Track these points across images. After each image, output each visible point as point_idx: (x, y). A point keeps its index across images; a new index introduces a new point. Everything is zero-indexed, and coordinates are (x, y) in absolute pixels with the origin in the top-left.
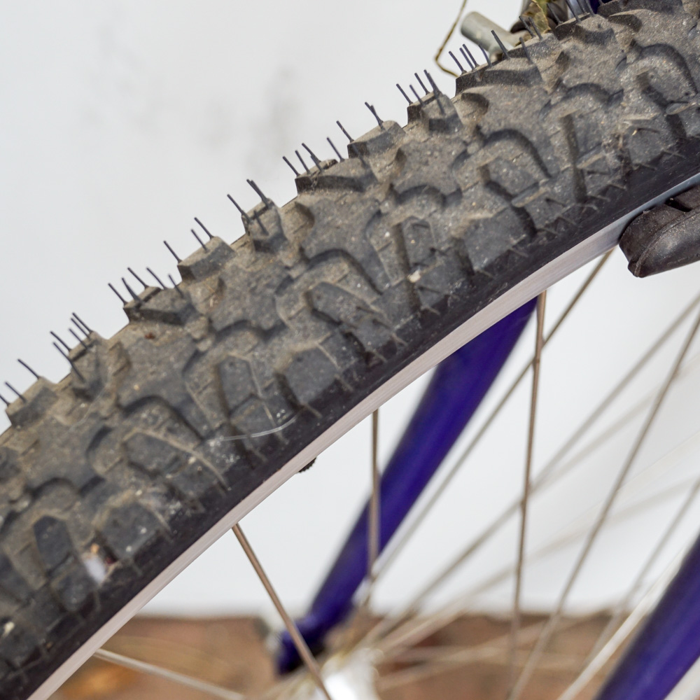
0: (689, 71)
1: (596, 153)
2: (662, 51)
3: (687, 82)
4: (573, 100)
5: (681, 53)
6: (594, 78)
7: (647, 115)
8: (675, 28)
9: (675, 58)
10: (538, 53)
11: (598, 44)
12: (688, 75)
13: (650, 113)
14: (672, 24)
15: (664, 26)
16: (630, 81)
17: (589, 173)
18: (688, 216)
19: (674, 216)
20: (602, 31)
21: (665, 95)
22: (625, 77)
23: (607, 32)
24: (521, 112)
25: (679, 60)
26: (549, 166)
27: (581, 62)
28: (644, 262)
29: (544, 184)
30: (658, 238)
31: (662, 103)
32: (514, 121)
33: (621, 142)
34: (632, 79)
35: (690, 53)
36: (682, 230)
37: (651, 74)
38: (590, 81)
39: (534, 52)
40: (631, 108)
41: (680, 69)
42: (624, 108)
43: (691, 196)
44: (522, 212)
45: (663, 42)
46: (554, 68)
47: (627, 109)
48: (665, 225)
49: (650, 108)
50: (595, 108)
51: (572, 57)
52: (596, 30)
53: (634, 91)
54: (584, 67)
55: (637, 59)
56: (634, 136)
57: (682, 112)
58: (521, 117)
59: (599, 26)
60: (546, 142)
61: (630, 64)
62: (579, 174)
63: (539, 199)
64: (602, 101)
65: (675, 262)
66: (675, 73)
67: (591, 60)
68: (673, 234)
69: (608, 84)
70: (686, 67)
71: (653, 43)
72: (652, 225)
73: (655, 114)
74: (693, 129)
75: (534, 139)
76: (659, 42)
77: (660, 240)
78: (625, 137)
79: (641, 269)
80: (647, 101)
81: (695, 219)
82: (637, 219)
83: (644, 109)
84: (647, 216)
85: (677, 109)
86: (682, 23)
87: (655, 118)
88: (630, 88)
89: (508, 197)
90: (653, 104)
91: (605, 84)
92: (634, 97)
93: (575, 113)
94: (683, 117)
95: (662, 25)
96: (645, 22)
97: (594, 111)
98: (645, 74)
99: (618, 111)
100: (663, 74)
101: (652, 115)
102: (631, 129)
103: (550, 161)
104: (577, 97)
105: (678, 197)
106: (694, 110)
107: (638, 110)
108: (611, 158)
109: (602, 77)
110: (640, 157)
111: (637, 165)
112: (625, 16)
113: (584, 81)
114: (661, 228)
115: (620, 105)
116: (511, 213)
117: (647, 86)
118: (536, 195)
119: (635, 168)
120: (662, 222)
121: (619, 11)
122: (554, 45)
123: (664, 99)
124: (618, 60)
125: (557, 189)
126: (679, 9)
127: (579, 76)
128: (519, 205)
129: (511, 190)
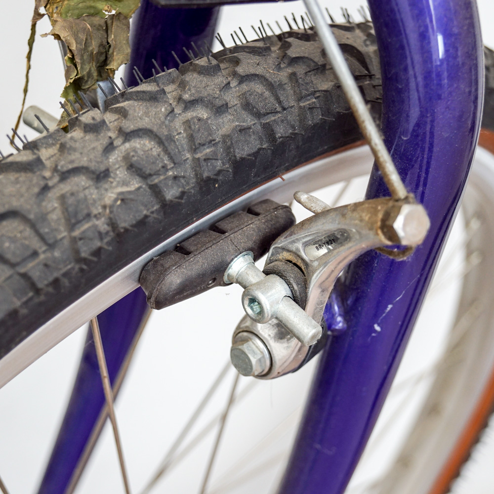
0: (166, 147)
1: (87, 222)
2: (144, 134)
3: (166, 156)
4: (69, 180)
5: (158, 134)
6: (84, 161)
7: (132, 186)
8: (155, 114)
9: (155, 139)
10: (47, 144)
11: (94, 132)
12: (166, 151)
13: (135, 184)
14: (153, 111)
15: (146, 114)
16: (117, 161)
17: (81, 239)
18: (187, 259)
19: (178, 259)
20: (95, 122)
21: (144, 170)
22: (113, 158)
23: (100, 122)
24: (22, 196)
25: (157, 140)
26: (46, 237)
27: (75, 150)
28: (156, 298)
29: (44, 252)
30: (164, 279)
31: (144, 176)
32: (15, 204)
33: (108, 211)
34: (119, 159)
35: (166, 133)
36: (183, 270)
37: (132, 154)
38: (80, 165)
39: (43, 144)
40: (118, 182)
41: (160, 146)
42: (112, 183)
43: (193, 241)
44: (25, 276)
45: (144, 127)
46: (57, 155)
47: (114, 184)
48: (169, 268)
49: (135, 180)
50: (87, 185)
51: (68, 146)
52: (92, 121)
53: (121, 169)
54: (76, 154)
55: (124, 142)
56: (119, 205)
57: (160, 182)
58: (22, 200)
59: (93, 119)
60: (43, 217)
61: (117, 147)
62: (74, 240)
63: (38, 264)
64: (92, 179)
65: (182, 296)
66: (156, 150)
67: (83, 147)
68: (175, 275)
69: (95, 166)
70: (164, 145)
71: (136, 128)
72: (159, 268)
73: (140, 185)
74: (171, 193)
75: (32, 216)
76: (140, 127)
77: (165, 280)
78: (111, 207)
79: (155, 304)
80: (132, 175)
81: (194, 260)
82: (149, 264)
83: (129, 182)
84: (156, 261)
85: (156, 180)
86: (161, 110)
87: (139, 189)
88: (117, 166)
89: (13, 265)
90: (137, 177)
91: (93, 166)
92: (121, 173)
93: (67, 192)
94: (162, 185)
95: (145, 112)
96: (131, 112)
97: (87, 188)
98: (128, 154)
99: (106, 186)
100: (142, 153)
101: (137, 186)
102: (116, 200)
103: (47, 233)
104: (72, 179)
105: (183, 243)
106: (171, 178)
107: (125, 183)
108: (101, 224)
109: (90, 161)
110: (125, 221)
111: (122, 228)
112: (117, 107)
113: (75, 165)
114: (166, 270)
115: (108, 181)
116: (17, 277)
117: (129, 164)
118: (36, 261)
119: (122, 230)
120: (167, 266)
121: (118, 102)
122: (60, 136)
123: (144, 173)
124: (105, 146)
125: (57, 254)
126: (163, 98)
127: (72, 162)
128: (22, 270)
129: (14, 260)
